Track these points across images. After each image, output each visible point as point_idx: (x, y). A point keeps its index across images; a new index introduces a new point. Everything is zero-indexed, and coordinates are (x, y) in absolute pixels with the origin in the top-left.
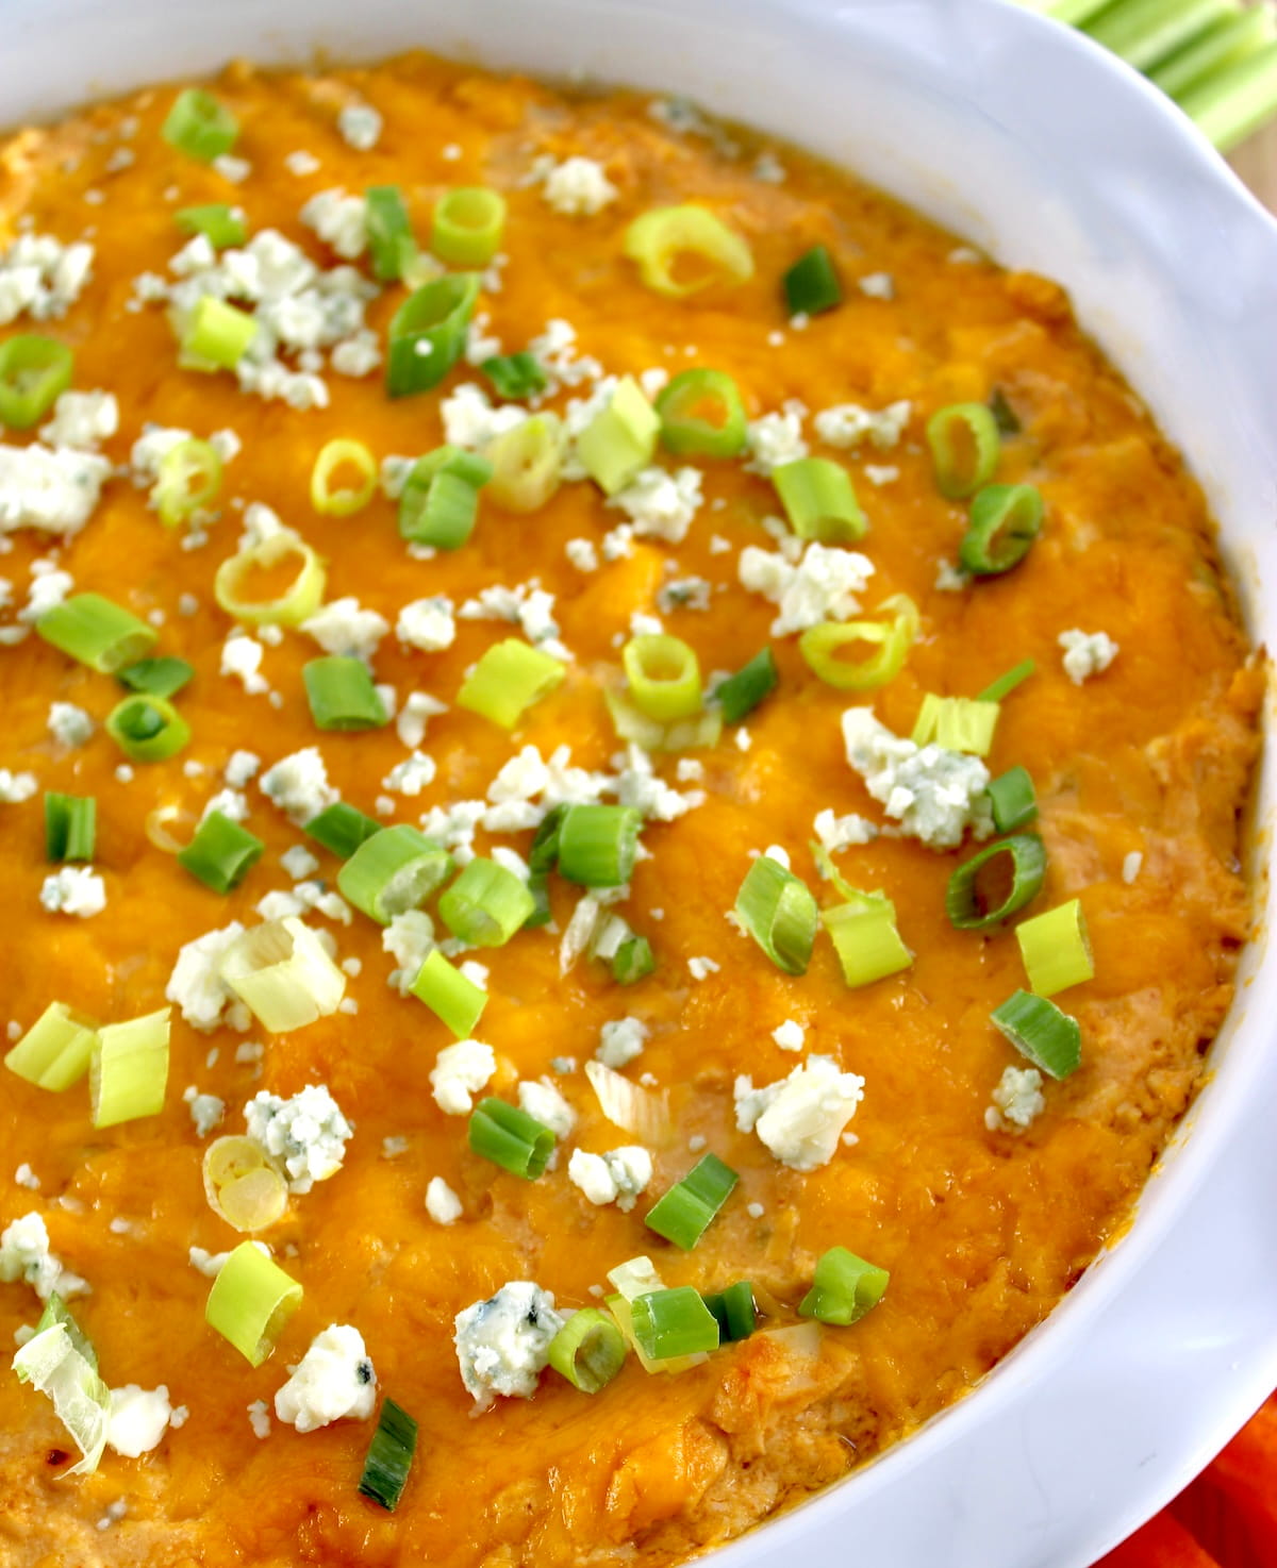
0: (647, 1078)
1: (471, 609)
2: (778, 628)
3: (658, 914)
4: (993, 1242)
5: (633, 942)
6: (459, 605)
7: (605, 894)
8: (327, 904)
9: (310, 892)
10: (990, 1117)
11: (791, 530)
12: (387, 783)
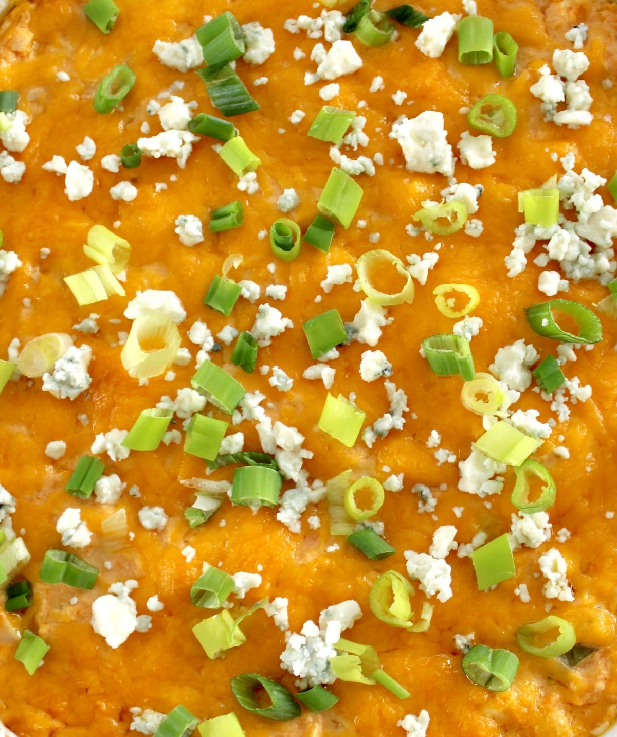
0: (132, 535)
1: (390, 386)
2: (408, 554)
3: (223, 523)
4: (71, 719)
5: (203, 515)
6: (391, 379)
7: (230, 494)
8: (202, 356)
9: (209, 344)
10: (135, 710)
11: (475, 549)
12: (276, 368)
